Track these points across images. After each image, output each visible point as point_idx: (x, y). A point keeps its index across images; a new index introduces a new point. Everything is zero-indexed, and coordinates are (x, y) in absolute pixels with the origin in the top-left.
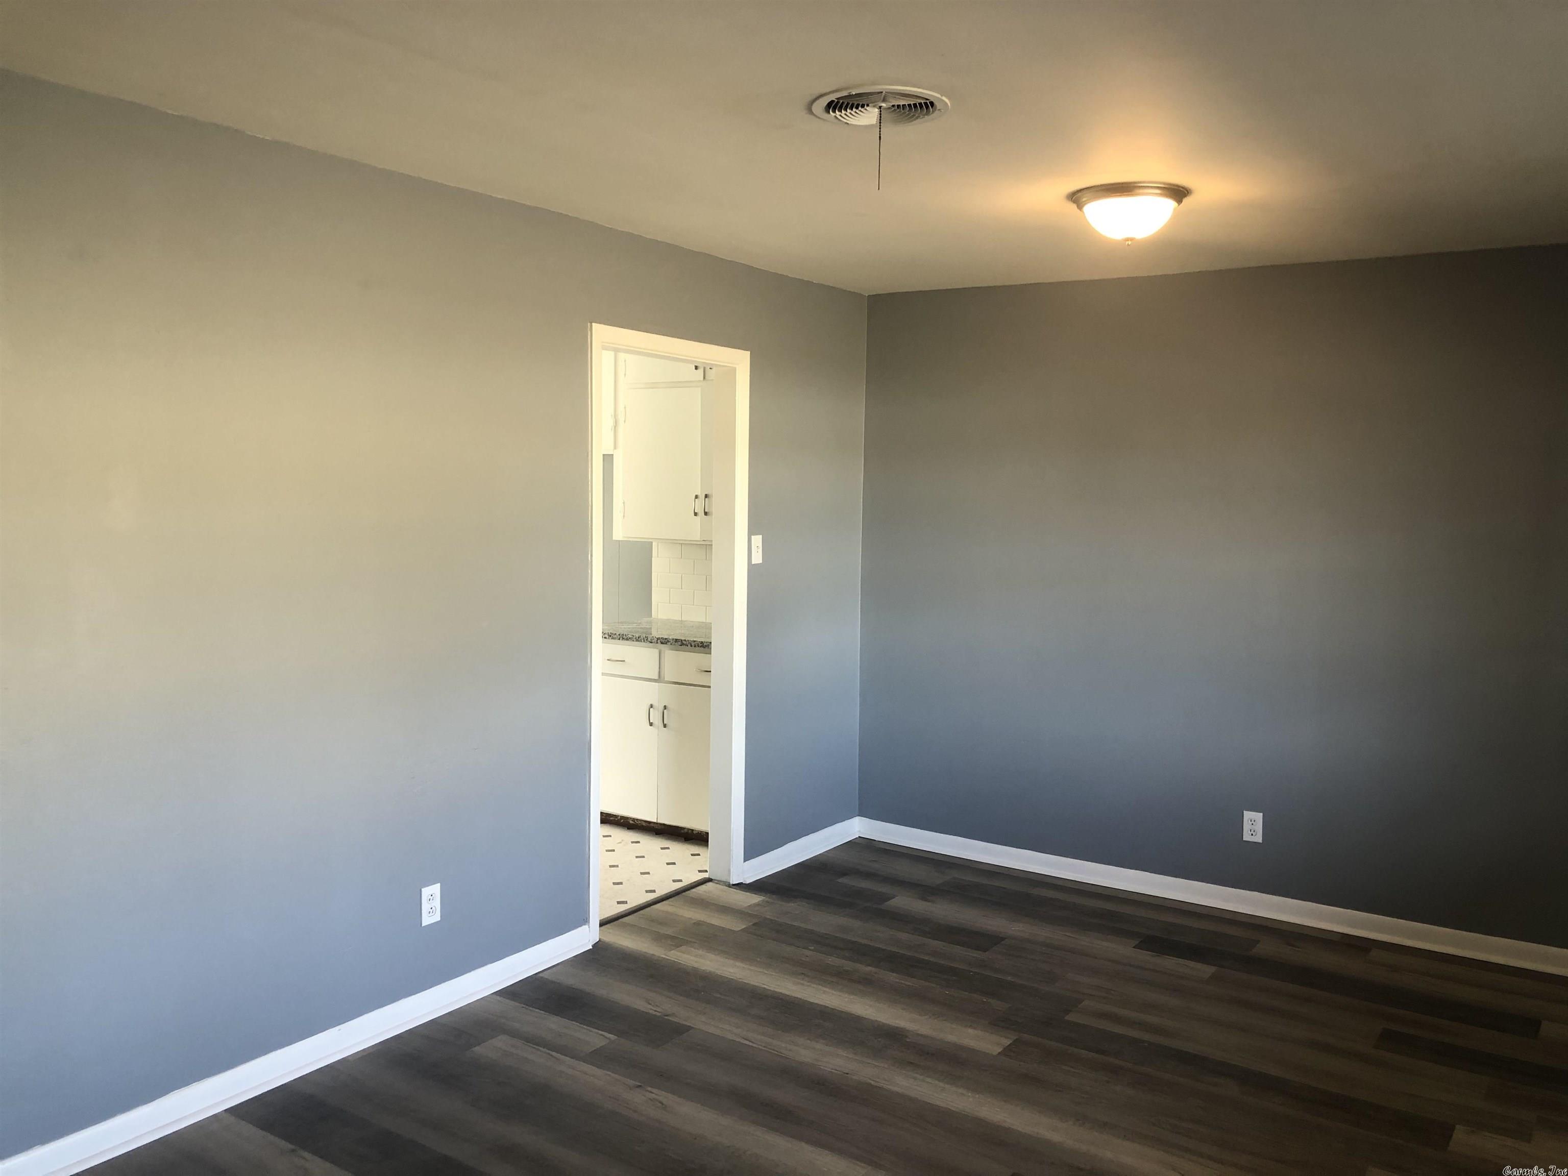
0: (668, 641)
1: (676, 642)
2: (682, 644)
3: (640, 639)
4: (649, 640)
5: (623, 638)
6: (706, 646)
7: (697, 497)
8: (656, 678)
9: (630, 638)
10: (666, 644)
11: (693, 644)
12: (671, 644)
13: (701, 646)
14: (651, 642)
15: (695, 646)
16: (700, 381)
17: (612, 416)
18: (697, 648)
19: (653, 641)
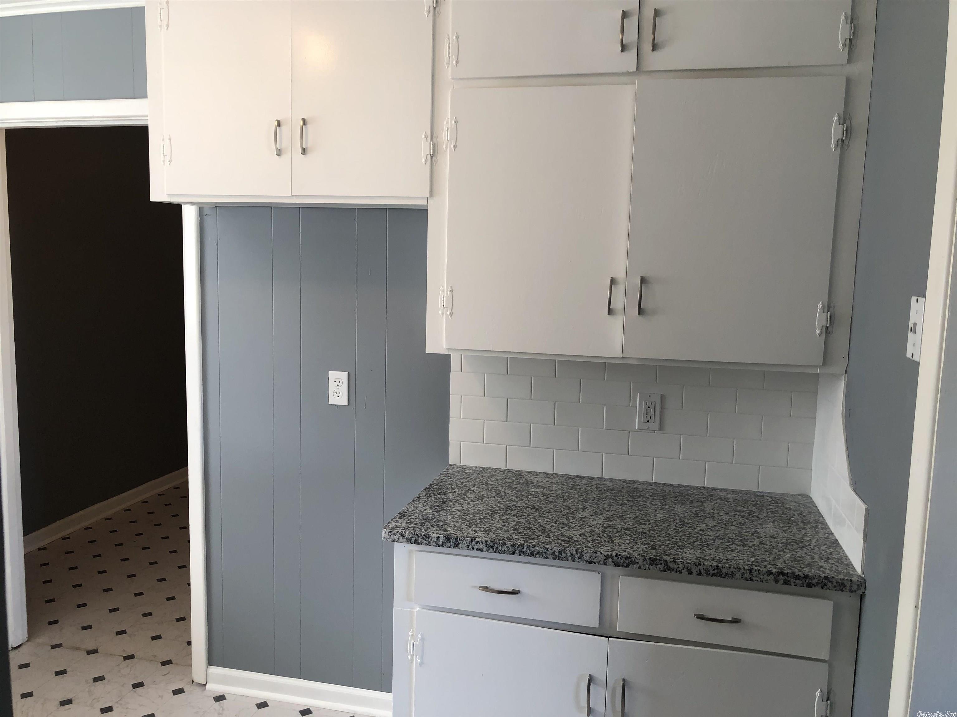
0: (633, 563)
1: (651, 564)
2: (667, 568)
3: (563, 555)
4: (586, 557)
5: (522, 553)
6: (727, 574)
7: (613, 282)
8: (594, 623)
9: (538, 553)
10: (627, 566)
11: (694, 570)
12: (640, 568)
13: (714, 575)
14: (590, 563)
15: (700, 574)
16: (628, 74)
17: (426, 137)
18: (704, 578)
19: (595, 561)
